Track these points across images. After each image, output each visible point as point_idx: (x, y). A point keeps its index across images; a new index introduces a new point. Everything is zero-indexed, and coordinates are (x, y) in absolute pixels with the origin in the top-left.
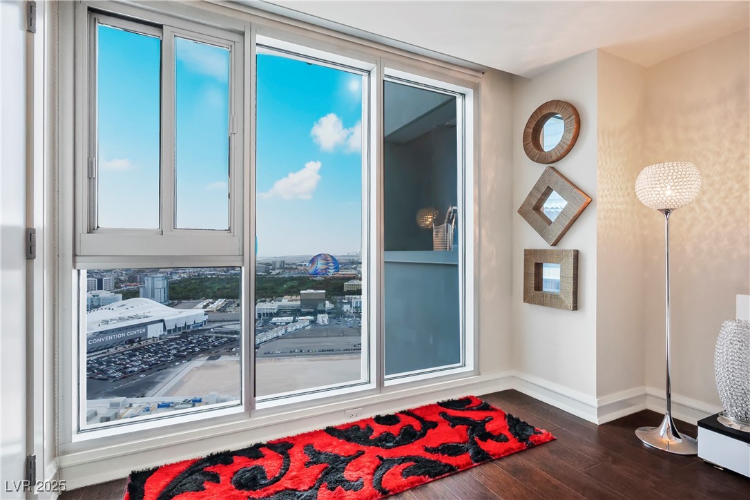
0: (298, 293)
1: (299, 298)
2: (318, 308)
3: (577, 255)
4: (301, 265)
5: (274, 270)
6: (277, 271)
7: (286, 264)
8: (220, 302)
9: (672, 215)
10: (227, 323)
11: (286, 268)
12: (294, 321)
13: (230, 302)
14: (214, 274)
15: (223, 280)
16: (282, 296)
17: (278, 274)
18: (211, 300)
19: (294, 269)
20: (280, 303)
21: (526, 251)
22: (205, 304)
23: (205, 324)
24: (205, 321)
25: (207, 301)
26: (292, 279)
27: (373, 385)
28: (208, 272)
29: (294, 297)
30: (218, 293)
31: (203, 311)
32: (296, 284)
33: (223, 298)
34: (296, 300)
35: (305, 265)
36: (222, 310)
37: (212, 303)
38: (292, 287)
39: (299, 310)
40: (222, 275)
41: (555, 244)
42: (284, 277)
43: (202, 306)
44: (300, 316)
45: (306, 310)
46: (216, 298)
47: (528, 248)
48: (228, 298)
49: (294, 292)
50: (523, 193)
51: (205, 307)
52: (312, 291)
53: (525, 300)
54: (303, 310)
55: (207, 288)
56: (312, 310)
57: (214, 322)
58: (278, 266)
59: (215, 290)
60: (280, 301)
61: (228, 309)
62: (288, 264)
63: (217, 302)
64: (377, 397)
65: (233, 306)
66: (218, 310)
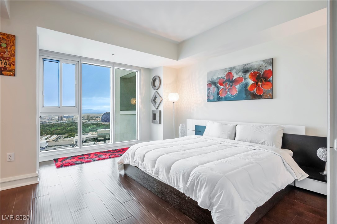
0: (96, 131)
1: (97, 133)
2: (106, 138)
3: (160, 112)
4: (98, 118)
5: (84, 120)
6: (86, 121)
7: (90, 117)
8: (55, 137)
9: (174, 103)
10: (59, 147)
11: (90, 119)
12: (94, 144)
13: (60, 136)
14: (51, 123)
15: (56, 125)
16: (88, 133)
17: (86, 122)
18: (50, 136)
19: (94, 119)
20: (87, 136)
21: (152, 111)
22: (46, 138)
23: (46, 148)
24: (46, 146)
25: (48, 136)
26: (93, 124)
27: (112, 143)
28: (48, 122)
29: (94, 133)
30: (54, 132)
31: (45, 141)
32: (95, 127)
33: (56, 134)
34: (95, 134)
35: (100, 117)
36: (56, 140)
37: (50, 137)
38: (93, 128)
39: (97, 139)
40: (56, 123)
41: (157, 109)
42: (89, 124)
43: (44, 139)
44: (97, 142)
45: (101, 139)
46: (52, 134)
47: (153, 110)
48: (59, 134)
49: (94, 130)
50: (152, 96)
51: (46, 139)
52: (103, 130)
53: (152, 123)
54: (98, 139)
55: (47, 130)
56: (103, 139)
57: (51, 146)
58: (86, 118)
59: (52, 131)
60: (87, 135)
61: (59, 140)
62: (91, 117)
63: (53, 136)
64: (113, 146)
65: (62, 138)
66: (54, 141)
